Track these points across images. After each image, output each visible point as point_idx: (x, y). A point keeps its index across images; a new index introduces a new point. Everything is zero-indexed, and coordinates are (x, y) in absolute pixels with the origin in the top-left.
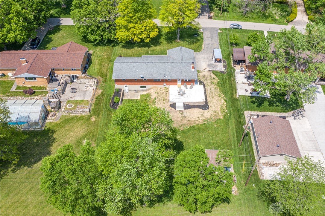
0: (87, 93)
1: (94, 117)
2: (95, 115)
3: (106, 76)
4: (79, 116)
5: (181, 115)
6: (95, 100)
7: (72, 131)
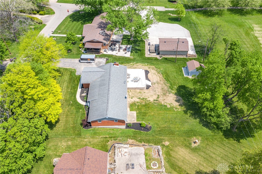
0: (133, 153)
1: (164, 143)
2: (162, 142)
3: (106, 138)
4: (165, 155)
5: (156, 84)
6: (143, 143)
7: (184, 158)
